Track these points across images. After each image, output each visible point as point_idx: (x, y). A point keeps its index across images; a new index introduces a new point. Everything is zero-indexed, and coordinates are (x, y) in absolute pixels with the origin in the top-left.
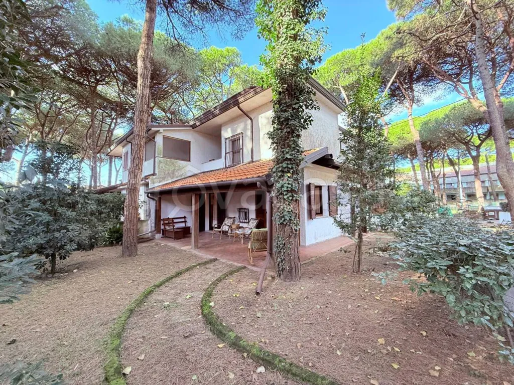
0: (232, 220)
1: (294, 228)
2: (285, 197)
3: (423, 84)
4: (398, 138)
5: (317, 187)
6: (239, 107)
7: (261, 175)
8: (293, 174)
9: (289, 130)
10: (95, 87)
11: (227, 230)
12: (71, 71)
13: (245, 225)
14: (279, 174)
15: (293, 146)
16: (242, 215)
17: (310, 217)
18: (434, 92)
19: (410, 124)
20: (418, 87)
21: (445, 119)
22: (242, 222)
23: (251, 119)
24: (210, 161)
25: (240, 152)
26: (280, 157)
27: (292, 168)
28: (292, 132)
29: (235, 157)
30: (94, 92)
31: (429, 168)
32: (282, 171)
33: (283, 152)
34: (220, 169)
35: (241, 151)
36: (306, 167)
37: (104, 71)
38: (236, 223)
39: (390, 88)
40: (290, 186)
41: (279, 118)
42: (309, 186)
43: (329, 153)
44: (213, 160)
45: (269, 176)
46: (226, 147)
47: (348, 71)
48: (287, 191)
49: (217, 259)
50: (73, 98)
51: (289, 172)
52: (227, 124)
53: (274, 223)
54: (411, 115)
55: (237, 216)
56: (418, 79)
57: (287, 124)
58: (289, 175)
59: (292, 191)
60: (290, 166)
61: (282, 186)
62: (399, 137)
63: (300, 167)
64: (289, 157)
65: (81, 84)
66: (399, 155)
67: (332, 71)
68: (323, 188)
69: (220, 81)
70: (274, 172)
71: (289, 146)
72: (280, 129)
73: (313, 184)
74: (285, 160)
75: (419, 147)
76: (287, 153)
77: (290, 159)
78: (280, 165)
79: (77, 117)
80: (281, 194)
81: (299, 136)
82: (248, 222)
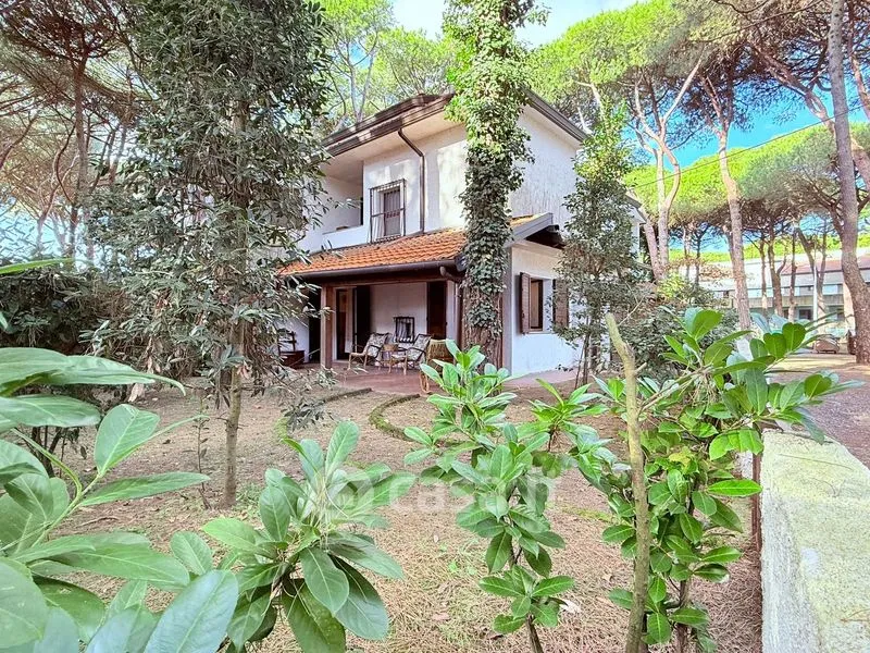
0: (383, 338)
1: (493, 331)
2: (483, 288)
3: (752, 85)
4: (706, 191)
5: (534, 281)
6: (400, 134)
7: (446, 256)
8: (494, 256)
9: (490, 192)
10: (83, 63)
11: (375, 355)
12: (27, 23)
13: (407, 346)
14: (475, 255)
15: (496, 215)
16: (402, 328)
17: (521, 330)
18: (774, 103)
19: (722, 167)
20: (743, 91)
21: (794, 156)
22: (403, 342)
23: (421, 155)
24: (338, 229)
25: (399, 214)
26: (476, 231)
27: (493, 247)
28: (495, 194)
29: (389, 225)
30: (79, 74)
31: (766, 253)
32: (479, 251)
33: (480, 224)
34: (360, 246)
35: (402, 212)
36: (516, 246)
37: (99, 26)
38: (391, 342)
39: (689, 90)
40: (489, 272)
41: (476, 173)
42: (520, 278)
43: (555, 224)
44: (345, 228)
45: (458, 258)
46: (373, 205)
47: (608, 55)
48: (485, 279)
49: (370, 390)
50: (20, 79)
51: (488, 252)
52: (374, 161)
53: (464, 326)
54: (724, 149)
55: (392, 331)
56: (745, 75)
57: (488, 183)
58: (489, 256)
59: (492, 280)
60: (490, 244)
61: (479, 273)
62: (707, 188)
63: (505, 246)
64: (489, 231)
65: (47, 53)
66: (709, 226)
67: (577, 53)
68: (544, 283)
69: (347, 60)
70: (467, 253)
71: (490, 215)
72: (477, 189)
73: (528, 276)
74: (482, 236)
75: (735, 212)
76: (487, 225)
77: (491, 235)
78: (477, 242)
79: (31, 122)
80: (477, 284)
81: (503, 200)
82: (413, 342)
